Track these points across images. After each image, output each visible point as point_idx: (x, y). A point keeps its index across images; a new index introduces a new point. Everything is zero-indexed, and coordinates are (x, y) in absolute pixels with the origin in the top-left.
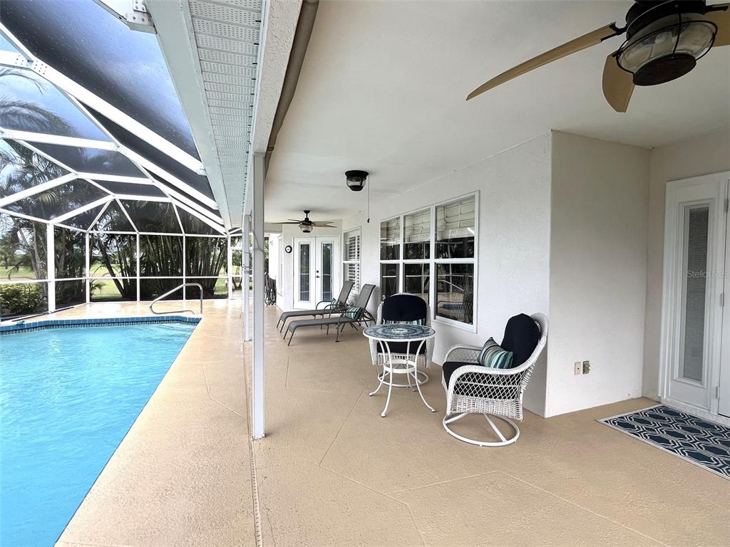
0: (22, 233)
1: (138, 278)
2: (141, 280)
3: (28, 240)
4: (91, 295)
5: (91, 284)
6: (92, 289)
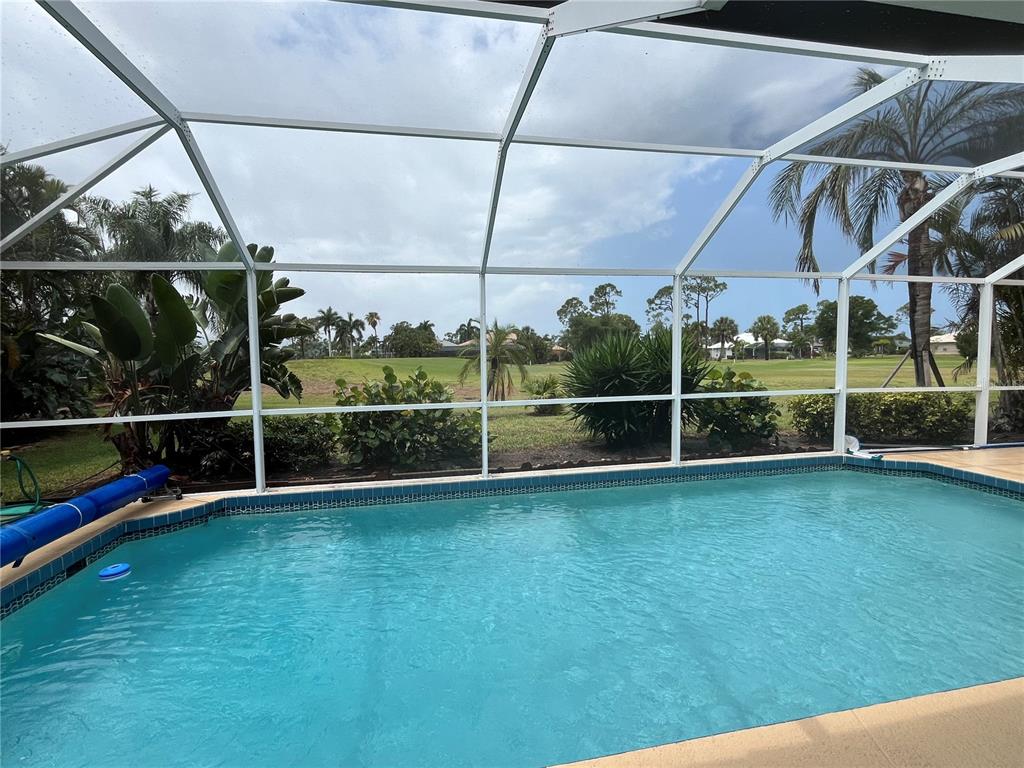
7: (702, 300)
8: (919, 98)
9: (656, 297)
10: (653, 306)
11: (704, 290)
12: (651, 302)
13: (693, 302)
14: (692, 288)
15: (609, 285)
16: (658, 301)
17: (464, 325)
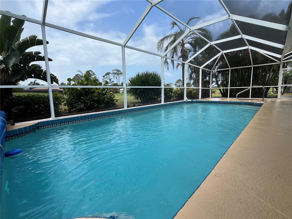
0: (193, 75)
1: (229, 88)
2: (230, 89)
3: (194, 76)
4: (211, 95)
5: (211, 91)
6: (212, 93)
7: (118, 77)
8: (184, 30)
9: (105, 75)
10: (105, 78)
11: (118, 74)
12: (104, 77)
13: (116, 77)
14: (115, 73)
15: (90, 71)
16: (106, 77)
17: (32, 82)
